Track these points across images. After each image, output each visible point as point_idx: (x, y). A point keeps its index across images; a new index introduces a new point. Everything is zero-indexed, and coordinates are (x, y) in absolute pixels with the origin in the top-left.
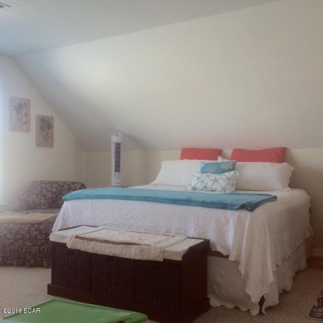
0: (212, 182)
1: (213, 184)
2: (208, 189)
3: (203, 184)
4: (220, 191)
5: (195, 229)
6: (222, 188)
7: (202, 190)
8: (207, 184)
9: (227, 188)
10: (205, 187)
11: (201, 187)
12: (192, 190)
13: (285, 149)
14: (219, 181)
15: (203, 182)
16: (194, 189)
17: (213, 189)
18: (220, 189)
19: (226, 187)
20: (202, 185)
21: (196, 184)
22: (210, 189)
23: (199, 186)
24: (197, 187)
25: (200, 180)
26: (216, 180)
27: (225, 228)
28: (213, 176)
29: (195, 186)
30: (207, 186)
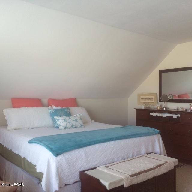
0: (75, 122)
13: (75, 98)
20: (70, 124)
24: (67, 126)
25: (68, 121)
28: (73, 118)
30: (73, 125)
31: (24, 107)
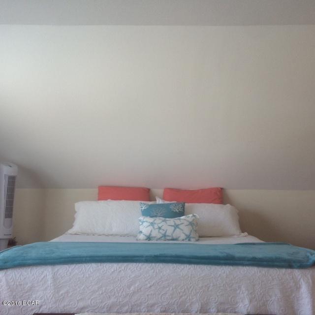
0: (173, 228)
1: (174, 231)
2: (168, 238)
3: (161, 231)
4: (183, 240)
5: (250, 301)
6: (186, 235)
7: (159, 239)
8: (167, 230)
9: (191, 236)
10: (165, 235)
11: (159, 236)
12: (146, 240)
13: (222, 189)
14: (181, 227)
15: (160, 228)
16: (149, 238)
17: (175, 237)
18: (183, 236)
19: (190, 234)
20: (159, 232)
21: (151, 231)
22: (170, 238)
23: (155, 233)
24: (153, 234)
25: (156, 226)
26: (176, 226)
27: (294, 295)
28: (171, 221)
29: (150, 234)
30: (167, 234)
31: (109, 200)
